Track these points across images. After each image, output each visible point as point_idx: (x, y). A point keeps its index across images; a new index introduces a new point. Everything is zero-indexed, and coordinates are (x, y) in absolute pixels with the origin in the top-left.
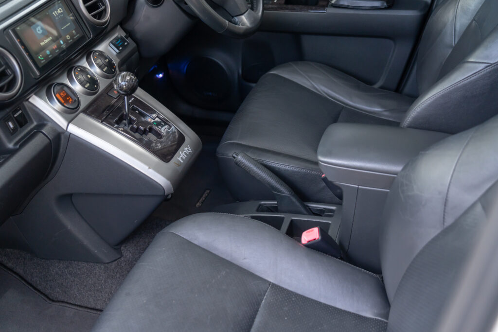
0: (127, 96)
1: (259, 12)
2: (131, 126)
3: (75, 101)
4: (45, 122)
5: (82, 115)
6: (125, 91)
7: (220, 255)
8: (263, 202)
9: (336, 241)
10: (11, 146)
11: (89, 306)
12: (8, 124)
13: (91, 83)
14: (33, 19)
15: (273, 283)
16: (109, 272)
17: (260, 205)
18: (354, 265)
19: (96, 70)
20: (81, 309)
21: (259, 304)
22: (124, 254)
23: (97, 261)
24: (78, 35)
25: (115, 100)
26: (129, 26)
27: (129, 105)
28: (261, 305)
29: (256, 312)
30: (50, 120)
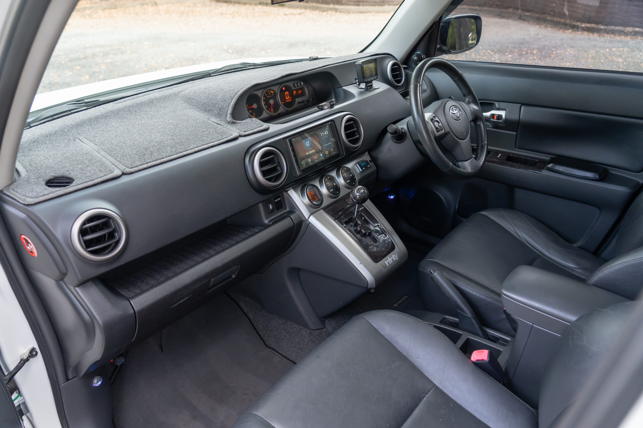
0: (358, 204)
1: (481, 162)
2: (356, 228)
3: (320, 200)
4: (295, 210)
5: (322, 211)
6: (357, 200)
7: (399, 349)
8: (447, 317)
9: (503, 369)
10: (266, 221)
11: (291, 359)
12: (269, 206)
13: (335, 190)
14: (307, 135)
15: (437, 386)
16: (312, 337)
17: (444, 318)
18: (514, 394)
19: (341, 181)
20: (285, 359)
21: (420, 400)
22: (327, 327)
23: (306, 326)
24: (335, 152)
25: (349, 206)
26: (374, 154)
27: (358, 212)
28: (422, 402)
29: (417, 405)
30: (298, 210)
